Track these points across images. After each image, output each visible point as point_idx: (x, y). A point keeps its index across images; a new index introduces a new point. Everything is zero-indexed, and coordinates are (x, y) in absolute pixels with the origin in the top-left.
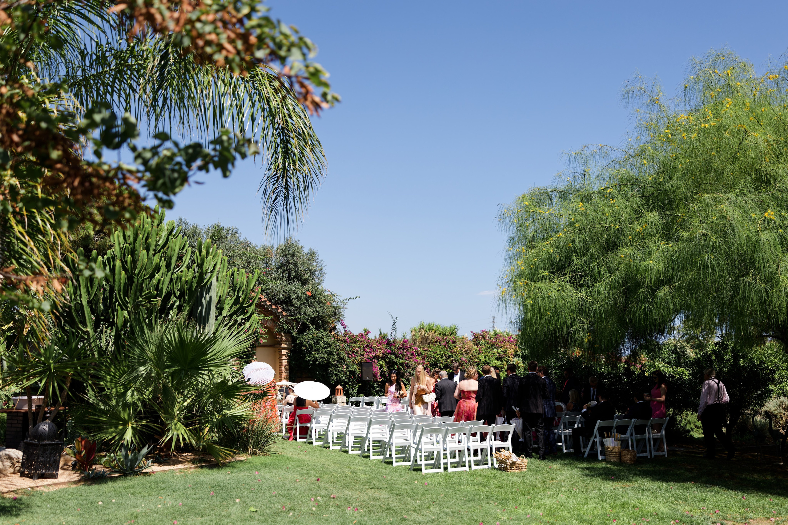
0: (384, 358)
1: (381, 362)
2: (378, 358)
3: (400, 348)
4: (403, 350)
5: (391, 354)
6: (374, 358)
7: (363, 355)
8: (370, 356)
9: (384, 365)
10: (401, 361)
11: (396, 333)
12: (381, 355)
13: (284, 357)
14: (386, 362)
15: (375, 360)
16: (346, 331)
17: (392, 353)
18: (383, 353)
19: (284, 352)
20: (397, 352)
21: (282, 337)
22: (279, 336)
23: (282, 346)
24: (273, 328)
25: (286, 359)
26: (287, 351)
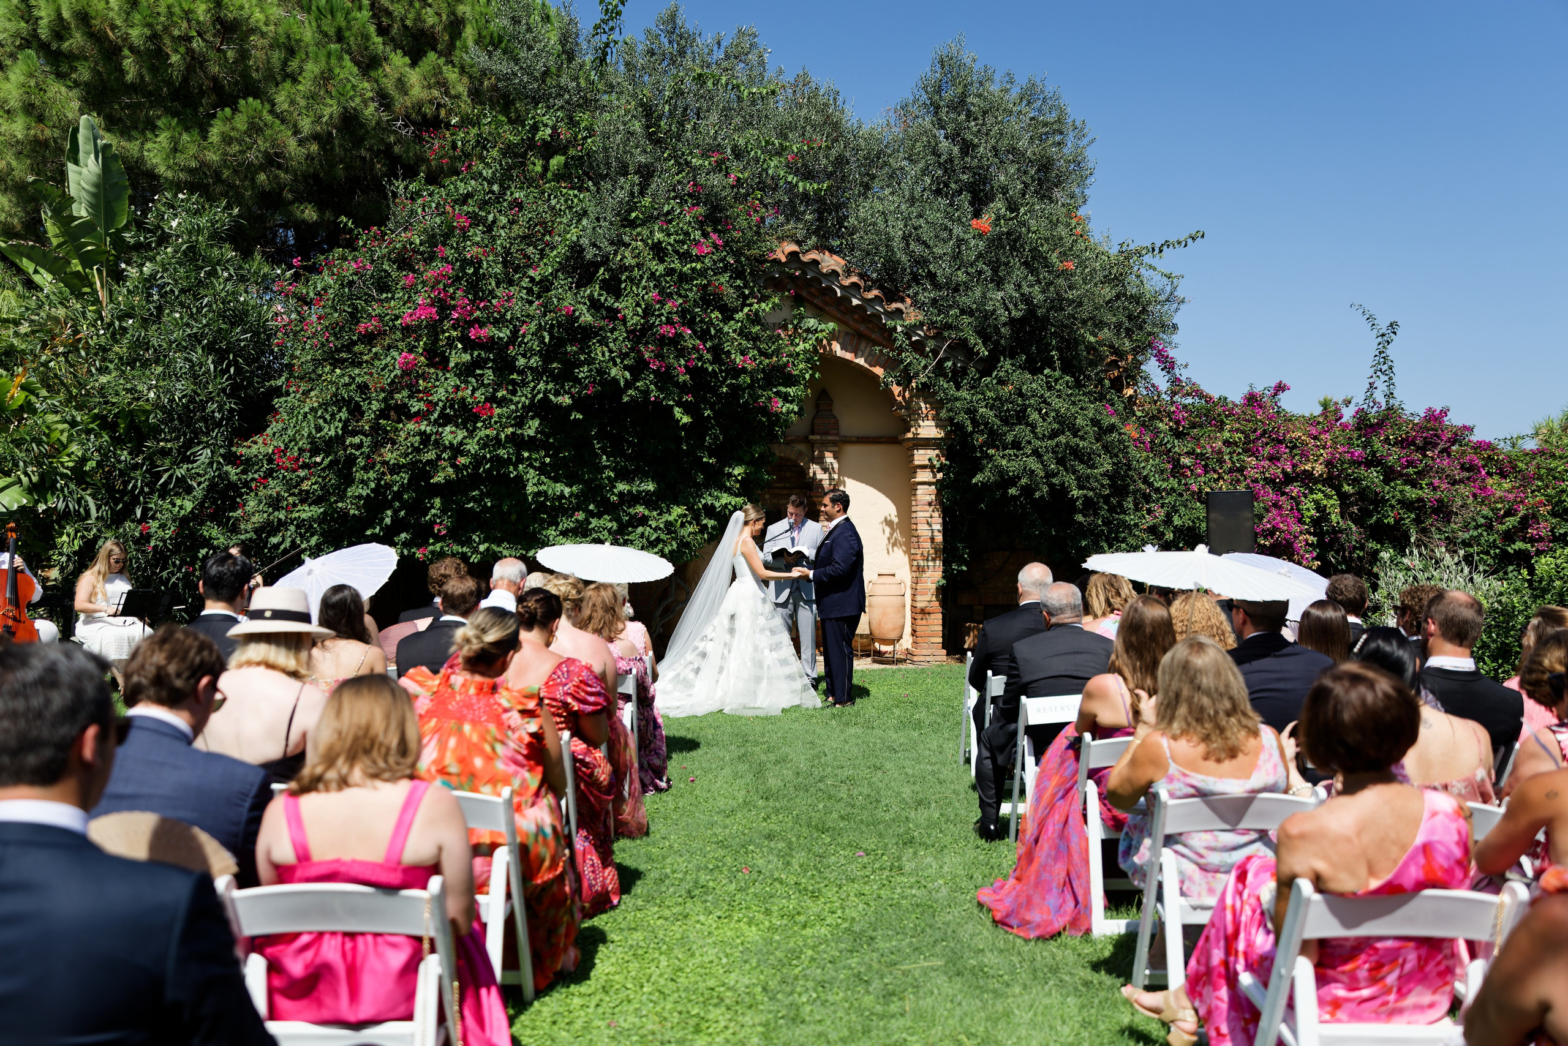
0: (1331, 480)
1: (1320, 496)
2: (1307, 479)
3: (1404, 443)
4: (1422, 450)
5: (1369, 464)
6: (1288, 479)
7: (1241, 470)
8: (1275, 471)
9: (1333, 504)
10: (1412, 493)
11: (1390, 383)
12: (1319, 469)
13: (924, 476)
14: (1343, 497)
15: (1294, 489)
16: (1176, 381)
17: (1372, 461)
18: (1329, 464)
19: (922, 456)
20: (1394, 456)
21: (909, 402)
22: (900, 399)
23: (910, 435)
24: (879, 371)
25: (929, 484)
26: (932, 453)
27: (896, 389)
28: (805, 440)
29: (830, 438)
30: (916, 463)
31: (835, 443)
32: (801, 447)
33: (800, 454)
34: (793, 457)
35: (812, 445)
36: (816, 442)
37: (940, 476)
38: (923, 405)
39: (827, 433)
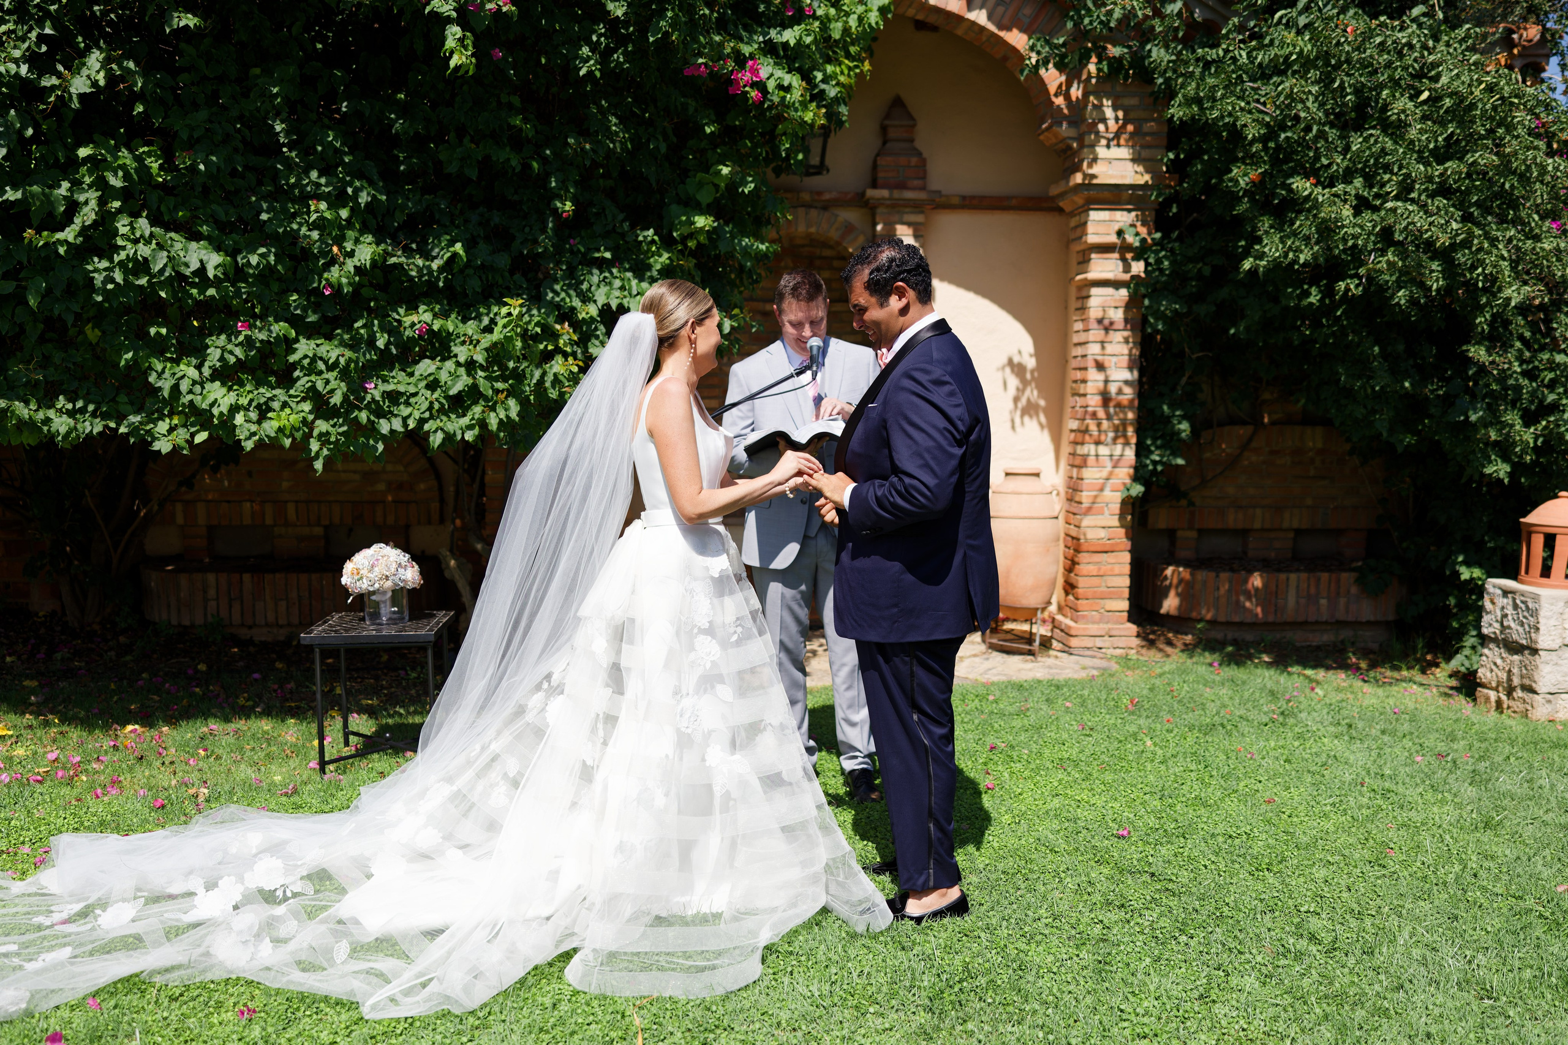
19: (1103, 225)
21: (1077, 109)
22: (1059, 101)
23: (1078, 178)
24: (1017, 39)
25: (1116, 284)
26: (1123, 218)
27: (1053, 78)
28: (860, 201)
29: (909, 195)
30: (1092, 239)
31: (917, 206)
32: (850, 215)
33: (849, 228)
34: (834, 234)
35: (871, 209)
36: (881, 202)
37: (1138, 268)
38: (1109, 113)
39: (902, 186)
